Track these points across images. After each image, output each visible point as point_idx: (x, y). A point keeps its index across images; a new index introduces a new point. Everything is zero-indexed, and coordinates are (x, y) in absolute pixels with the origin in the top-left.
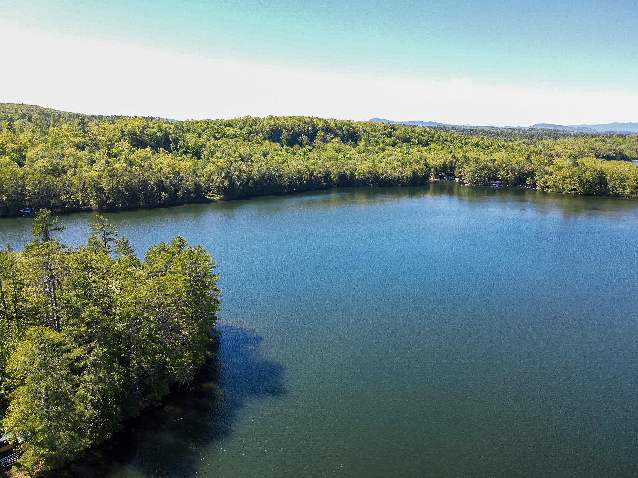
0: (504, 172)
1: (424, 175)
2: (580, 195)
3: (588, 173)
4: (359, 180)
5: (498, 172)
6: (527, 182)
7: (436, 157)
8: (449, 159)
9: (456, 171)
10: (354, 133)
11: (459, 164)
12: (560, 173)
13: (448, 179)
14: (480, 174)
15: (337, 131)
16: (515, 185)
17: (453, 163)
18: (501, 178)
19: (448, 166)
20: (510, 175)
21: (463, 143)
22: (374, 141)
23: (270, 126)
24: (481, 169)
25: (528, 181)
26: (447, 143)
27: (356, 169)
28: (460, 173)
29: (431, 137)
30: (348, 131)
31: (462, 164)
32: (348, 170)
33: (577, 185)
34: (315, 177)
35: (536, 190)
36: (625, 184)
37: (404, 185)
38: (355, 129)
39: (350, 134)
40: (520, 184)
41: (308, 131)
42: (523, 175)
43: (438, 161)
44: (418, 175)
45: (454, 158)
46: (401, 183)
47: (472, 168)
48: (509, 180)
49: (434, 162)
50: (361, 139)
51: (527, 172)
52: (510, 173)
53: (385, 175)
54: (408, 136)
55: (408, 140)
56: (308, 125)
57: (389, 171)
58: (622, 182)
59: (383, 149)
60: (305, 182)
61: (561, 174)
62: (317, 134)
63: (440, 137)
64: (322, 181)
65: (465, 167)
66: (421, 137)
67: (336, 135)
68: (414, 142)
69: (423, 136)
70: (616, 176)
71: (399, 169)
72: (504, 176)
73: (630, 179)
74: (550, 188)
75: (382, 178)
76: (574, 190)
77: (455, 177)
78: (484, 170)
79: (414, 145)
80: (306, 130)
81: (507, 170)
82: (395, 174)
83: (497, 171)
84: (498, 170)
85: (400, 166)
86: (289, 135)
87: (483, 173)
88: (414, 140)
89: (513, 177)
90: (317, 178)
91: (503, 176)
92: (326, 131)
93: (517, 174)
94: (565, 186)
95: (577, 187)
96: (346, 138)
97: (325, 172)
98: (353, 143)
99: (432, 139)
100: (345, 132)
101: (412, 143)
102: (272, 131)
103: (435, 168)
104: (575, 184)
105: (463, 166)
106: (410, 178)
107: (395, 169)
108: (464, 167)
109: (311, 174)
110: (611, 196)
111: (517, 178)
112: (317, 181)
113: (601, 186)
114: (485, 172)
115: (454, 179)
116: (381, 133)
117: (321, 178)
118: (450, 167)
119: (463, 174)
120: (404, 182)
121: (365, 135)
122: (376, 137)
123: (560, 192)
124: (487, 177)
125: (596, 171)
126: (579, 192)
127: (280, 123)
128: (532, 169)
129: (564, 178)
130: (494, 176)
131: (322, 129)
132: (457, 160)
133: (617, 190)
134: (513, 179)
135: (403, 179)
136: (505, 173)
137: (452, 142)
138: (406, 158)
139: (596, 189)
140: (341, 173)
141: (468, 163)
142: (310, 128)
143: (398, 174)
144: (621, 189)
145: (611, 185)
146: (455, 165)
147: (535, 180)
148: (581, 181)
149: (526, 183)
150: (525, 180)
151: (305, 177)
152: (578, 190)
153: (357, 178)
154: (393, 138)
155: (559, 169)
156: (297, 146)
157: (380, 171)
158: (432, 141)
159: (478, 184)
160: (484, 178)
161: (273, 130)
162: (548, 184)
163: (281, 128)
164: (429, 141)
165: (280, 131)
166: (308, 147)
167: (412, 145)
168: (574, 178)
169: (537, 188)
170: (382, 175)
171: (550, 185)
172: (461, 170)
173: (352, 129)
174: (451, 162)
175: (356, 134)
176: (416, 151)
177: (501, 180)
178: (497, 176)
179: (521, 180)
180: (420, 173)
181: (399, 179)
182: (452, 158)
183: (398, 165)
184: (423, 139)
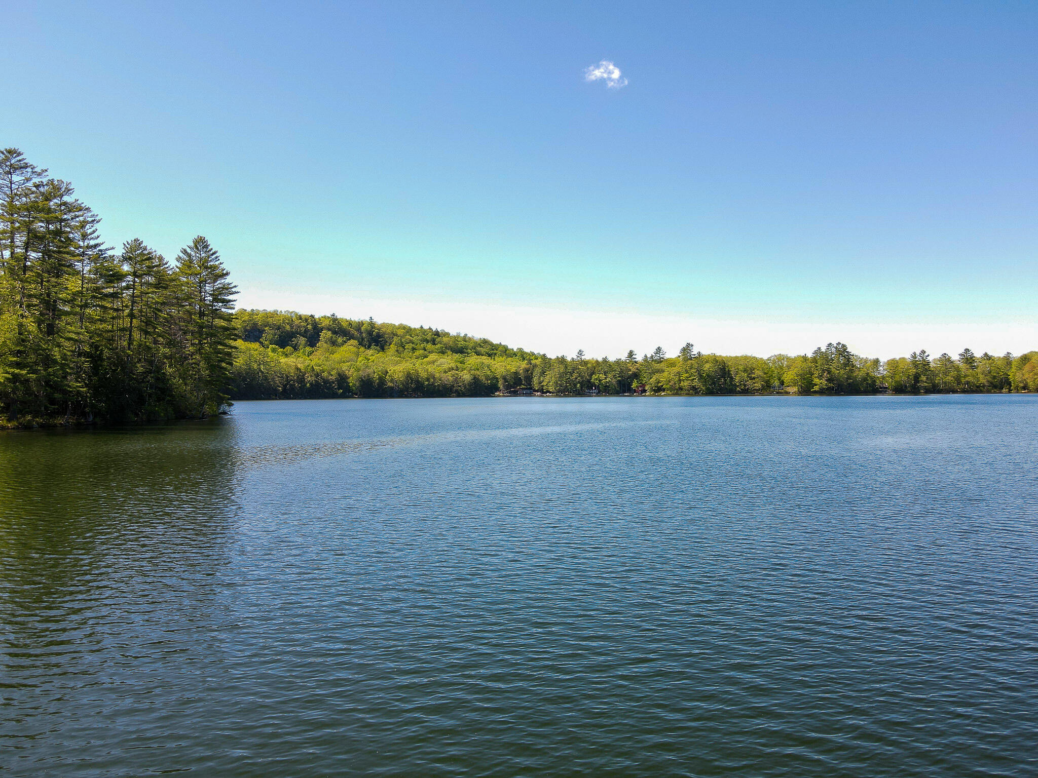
0: (601, 375)
1: (490, 383)
2: (702, 393)
3: (707, 366)
4: (392, 388)
5: (594, 376)
6: (633, 387)
7: (504, 364)
8: (524, 366)
9: (535, 380)
10: (379, 336)
11: (537, 371)
12: (673, 368)
13: (523, 394)
14: (569, 378)
15: (353, 331)
16: (617, 393)
17: (529, 370)
18: (597, 383)
19: (522, 376)
20: (610, 379)
22: (410, 347)
23: (243, 322)
24: (570, 371)
25: (634, 385)
27: (387, 372)
28: (541, 383)
29: (493, 350)
30: (370, 333)
31: (543, 370)
32: (374, 372)
33: (696, 380)
34: (324, 379)
36: (753, 376)
37: (460, 394)
38: (379, 330)
39: (372, 338)
40: (624, 390)
41: (306, 331)
42: (627, 379)
43: (507, 369)
45: (531, 364)
46: (457, 391)
47: (556, 373)
48: (608, 387)
49: (503, 370)
50: (390, 344)
51: (631, 373)
52: (610, 375)
53: (432, 380)
56: (306, 322)
57: (437, 375)
58: (750, 374)
59: (426, 357)
60: (308, 385)
61: (675, 370)
62: (320, 335)
64: (334, 386)
65: (548, 373)
66: (479, 349)
67: (352, 337)
70: (741, 368)
71: (453, 372)
72: (602, 380)
74: (664, 390)
75: (428, 385)
76: (694, 388)
77: (535, 391)
78: (574, 373)
80: (303, 329)
81: (605, 372)
82: (448, 378)
83: (592, 375)
84: (593, 373)
85: (453, 369)
86: (275, 335)
87: (572, 376)
88: (469, 351)
89: (614, 381)
90: (326, 381)
91: (600, 381)
92: (334, 332)
93: (619, 377)
94: (682, 384)
95: (696, 383)
96: (366, 342)
97: (339, 375)
98: (378, 348)
99: (495, 351)
100: (364, 335)
102: (246, 330)
103: (504, 378)
104: (693, 379)
105: (543, 373)
106: (470, 384)
107: (445, 372)
108: (545, 374)
109: (317, 375)
110: (739, 392)
111: (619, 382)
112: (328, 385)
113: (725, 380)
114: (575, 375)
115: (533, 394)
116: (420, 338)
117: (333, 383)
118: (525, 377)
119: (545, 383)
120: (461, 391)
121: (395, 339)
122: (413, 343)
124: (579, 382)
125: (717, 362)
126: (700, 391)
127: (259, 319)
128: (637, 369)
129: (679, 375)
130: (589, 381)
131: (329, 329)
132: (535, 366)
133: (745, 385)
134: (615, 383)
135: (460, 386)
136: (602, 376)
138: (459, 365)
139: (721, 385)
140: (364, 377)
141: (551, 367)
142: (310, 327)
143: (451, 379)
144: (749, 383)
145: (737, 379)
146: (532, 373)
147: (643, 382)
148: (701, 376)
149: (632, 388)
150: (630, 384)
151: (309, 378)
152: (699, 388)
153: (390, 384)
154: (439, 346)
155: (672, 364)
156: (289, 349)
157: (423, 375)
158: (495, 354)
159: (567, 393)
160: (575, 385)
161: (248, 328)
162: (660, 384)
163: (261, 325)
164: (492, 354)
165: (259, 330)
166: (308, 349)
167: (468, 356)
169: (646, 394)
170: (428, 380)
171: (662, 386)
172: (542, 379)
173: (376, 331)
174: (527, 370)
175: (381, 338)
176: (474, 359)
177: (599, 385)
178: (592, 380)
179: (624, 386)
180: (484, 379)
181: (453, 386)
182: (527, 364)
183: (450, 368)
184: (482, 350)
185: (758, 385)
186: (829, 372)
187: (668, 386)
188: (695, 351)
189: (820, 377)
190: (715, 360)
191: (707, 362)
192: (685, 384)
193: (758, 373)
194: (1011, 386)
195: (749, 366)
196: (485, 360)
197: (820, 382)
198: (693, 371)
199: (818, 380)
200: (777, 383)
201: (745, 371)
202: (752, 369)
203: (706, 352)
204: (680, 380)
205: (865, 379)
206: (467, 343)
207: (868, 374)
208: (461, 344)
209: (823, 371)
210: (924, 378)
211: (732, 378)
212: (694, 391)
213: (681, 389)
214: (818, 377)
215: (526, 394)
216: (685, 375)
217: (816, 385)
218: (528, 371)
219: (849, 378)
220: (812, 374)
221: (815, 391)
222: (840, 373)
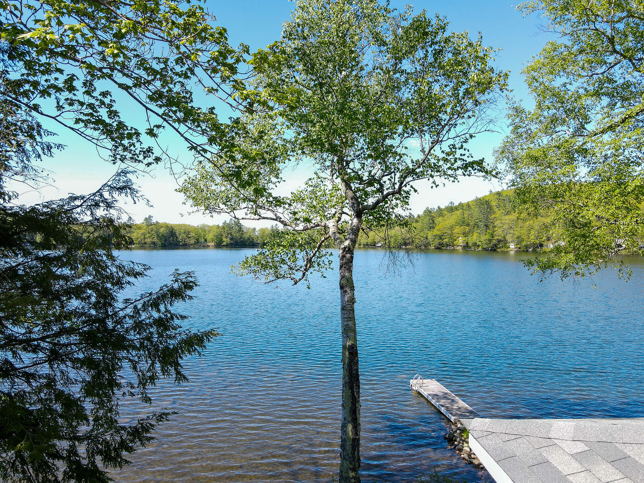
185: (192, 242)
186: (231, 235)
187: (137, 242)
188: (154, 220)
189: (226, 237)
190: (167, 226)
191: (162, 227)
192: (148, 240)
193: (192, 234)
195: (187, 231)
197: (226, 240)
198: (153, 232)
200: (203, 240)
201: (185, 233)
202: (189, 232)
203: (161, 221)
204: (145, 238)
205: (249, 239)
207: (250, 236)
209: (228, 234)
211: (177, 237)
212: (154, 246)
213: (145, 243)
216: (148, 235)
217: (224, 242)
219: (241, 238)
220: (222, 236)
221: (224, 246)
222: (237, 235)
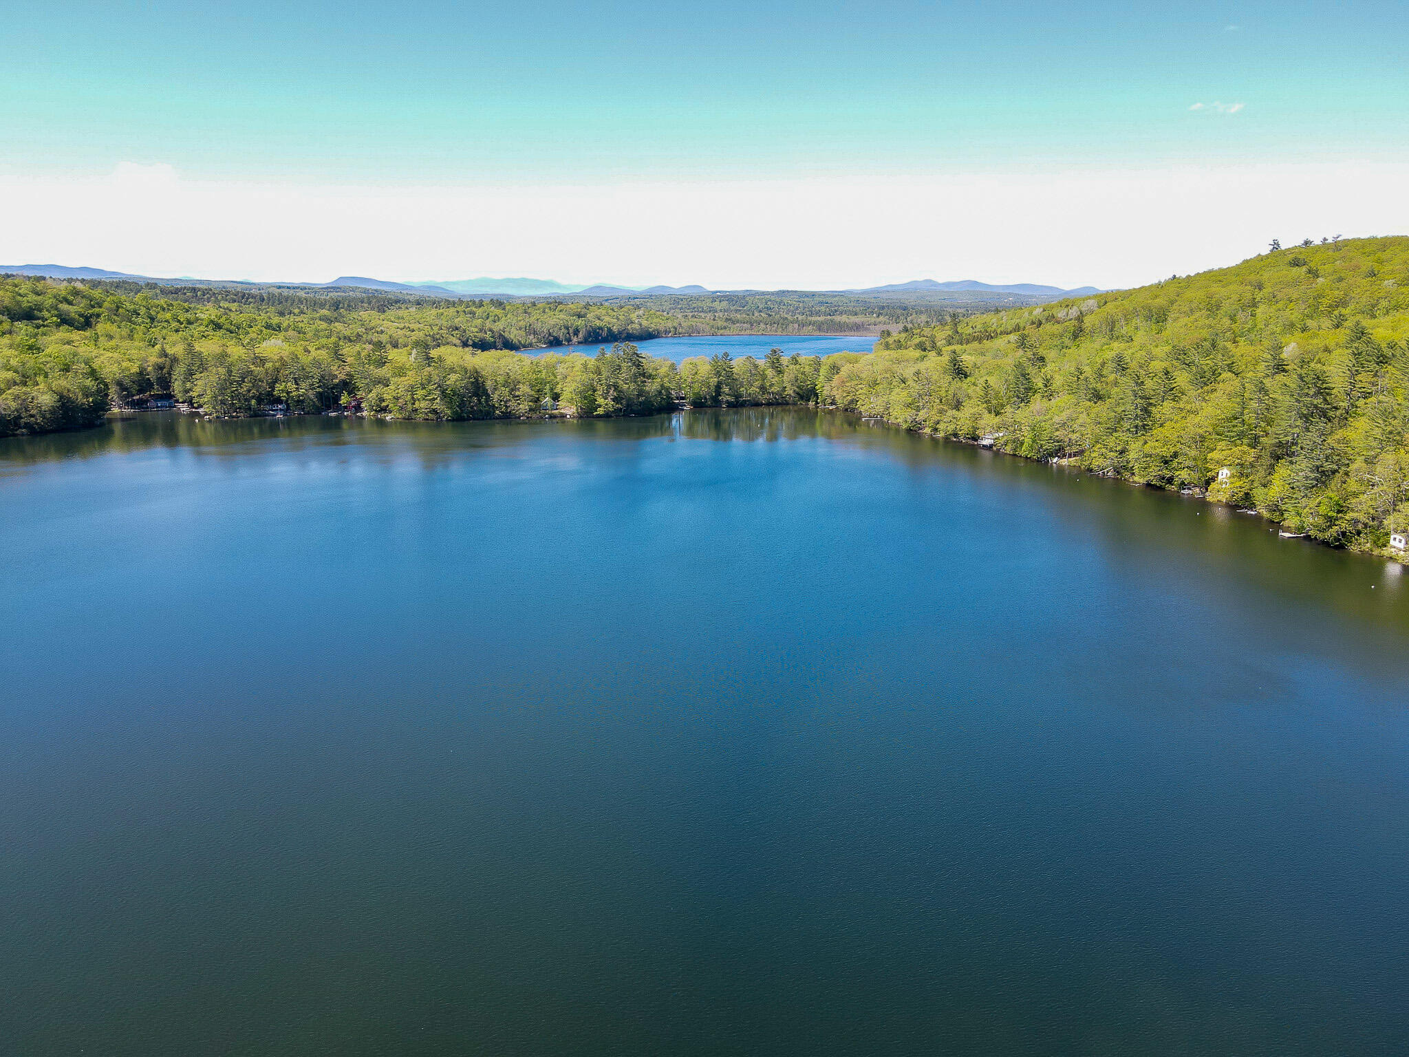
0: (289, 384)
1: (92, 402)
2: (447, 420)
3: (453, 378)
5: (277, 385)
6: (341, 402)
7: (116, 355)
8: (153, 358)
9: (177, 387)
11: (179, 371)
12: (403, 379)
13: (158, 407)
14: (236, 390)
16: (318, 411)
17: (165, 368)
18: (285, 397)
19: (153, 377)
20: (304, 390)
21: (182, 320)
24: (237, 379)
25: (344, 399)
26: (140, 320)
28: (187, 391)
29: (93, 307)
31: (189, 370)
33: (438, 401)
35: (362, 418)
36: (517, 393)
40: (329, 407)
42: (332, 388)
43: (124, 364)
44: (73, 403)
45: (166, 356)
46: (27, 425)
47: (214, 379)
48: (302, 401)
49: (115, 368)
51: (337, 381)
52: (303, 385)
54: (25, 305)
55: (28, 315)
58: (512, 390)
61: (405, 382)
63: (118, 307)
65: (198, 376)
66: (64, 307)
68: (47, 320)
69: (70, 303)
70: (501, 379)
71: (16, 390)
72: (291, 392)
73: (523, 383)
74: (390, 412)
76: (434, 411)
77: (177, 401)
78: (244, 382)
79: (47, 326)
81: (295, 379)
82: (5, 403)
83: (274, 383)
84: (276, 381)
85: (15, 384)
87: (241, 387)
88: (46, 314)
89: (311, 394)
91: (288, 393)
93: (318, 387)
94: (417, 405)
95: (438, 405)
99: (97, 310)
101: (40, 322)
103: (119, 384)
104: (434, 399)
105: (190, 374)
106: (53, 411)
108: (193, 377)
110: (499, 418)
111: (320, 396)
113: (479, 400)
114: (247, 385)
115: (175, 407)
118: (158, 379)
119: (194, 394)
120: (37, 424)
123: (409, 419)
124: (253, 397)
125: (466, 373)
126: (444, 416)
128: (347, 375)
129: (411, 390)
130: (270, 394)
132: (175, 360)
133: (507, 407)
134: (312, 397)
135: (32, 416)
136: (291, 386)
137: (152, 319)
138: (30, 360)
139: (473, 406)
141: (203, 367)
143: (13, 405)
144: (512, 404)
145: (495, 397)
146: (170, 374)
147: (358, 397)
148: (444, 393)
149: (340, 404)
150: (337, 398)
152: (441, 412)
155: (401, 372)
158: (98, 316)
159: (234, 414)
160: (248, 400)
162: (384, 404)
164: (91, 317)
167: (44, 326)
168: (430, 387)
169: (364, 414)
171: (388, 406)
172: (188, 385)
176: (56, 343)
177: (287, 401)
178: (276, 393)
179: (328, 398)
180: (80, 397)
181: (20, 417)
182: (161, 357)
183: (9, 381)
184: (72, 310)
185: (524, 407)
186: (616, 387)
187: (396, 408)
189: (605, 395)
190: (463, 370)
191: (452, 370)
192: (422, 406)
193: (524, 388)
194: (818, 398)
195: (512, 379)
196: (81, 344)
197: (605, 404)
198: (432, 386)
199: (603, 400)
200: (547, 400)
201: (505, 386)
202: (516, 382)
204: (414, 401)
205: (659, 394)
206: (39, 298)
207: (662, 386)
208: (28, 302)
209: (609, 386)
210: (726, 389)
211: (488, 396)
212: (436, 416)
213: (415, 411)
214: (602, 395)
215: (162, 407)
216: (421, 392)
217: (600, 406)
218: (161, 368)
219: (641, 394)
220: (595, 391)
221: (599, 416)
222: (629, 388)
